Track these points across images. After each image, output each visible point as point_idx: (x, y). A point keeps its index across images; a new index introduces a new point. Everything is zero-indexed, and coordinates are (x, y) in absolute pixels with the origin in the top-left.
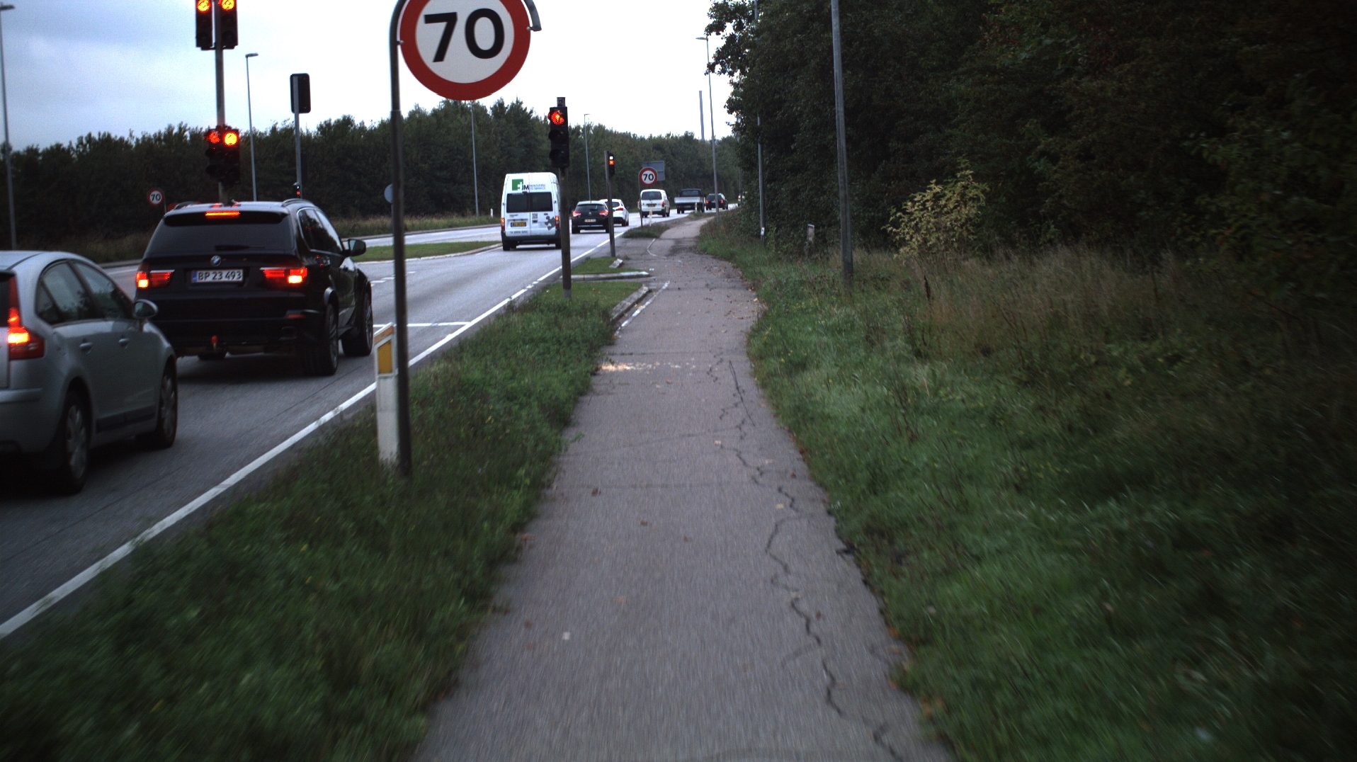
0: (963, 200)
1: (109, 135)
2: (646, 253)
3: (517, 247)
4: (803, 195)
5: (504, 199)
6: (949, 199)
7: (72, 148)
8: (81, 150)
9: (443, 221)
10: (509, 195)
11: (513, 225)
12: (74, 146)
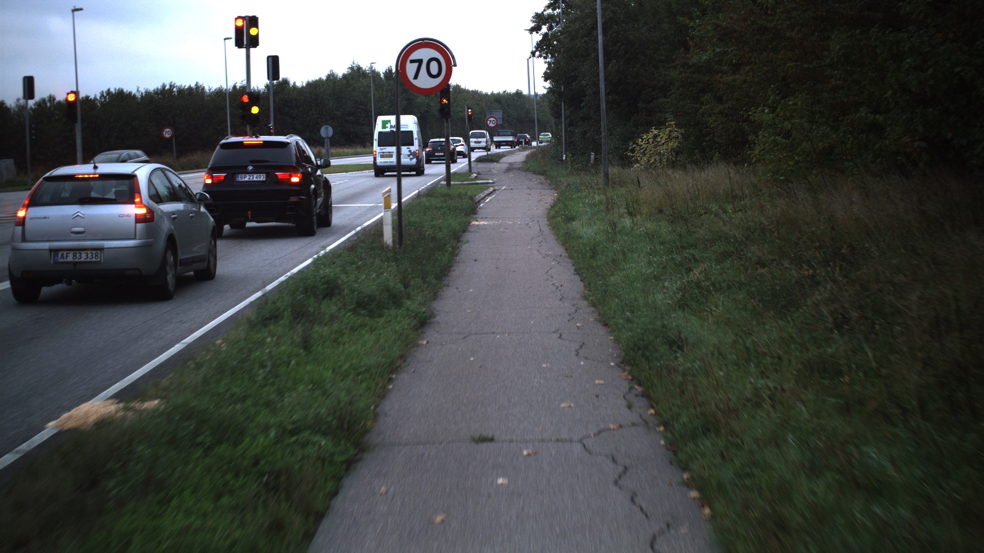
0: (670, 138)
1: (122, 90)
2: (490, 171)
3: (385, 174)
4: (588, 135)
5: (376, 136)
6: (662, 138)
7: (97, 99)
8: (103, 100)
9: (350, 151)
10: (380, 133)
11: (382, 157)
12: (98, 98)
